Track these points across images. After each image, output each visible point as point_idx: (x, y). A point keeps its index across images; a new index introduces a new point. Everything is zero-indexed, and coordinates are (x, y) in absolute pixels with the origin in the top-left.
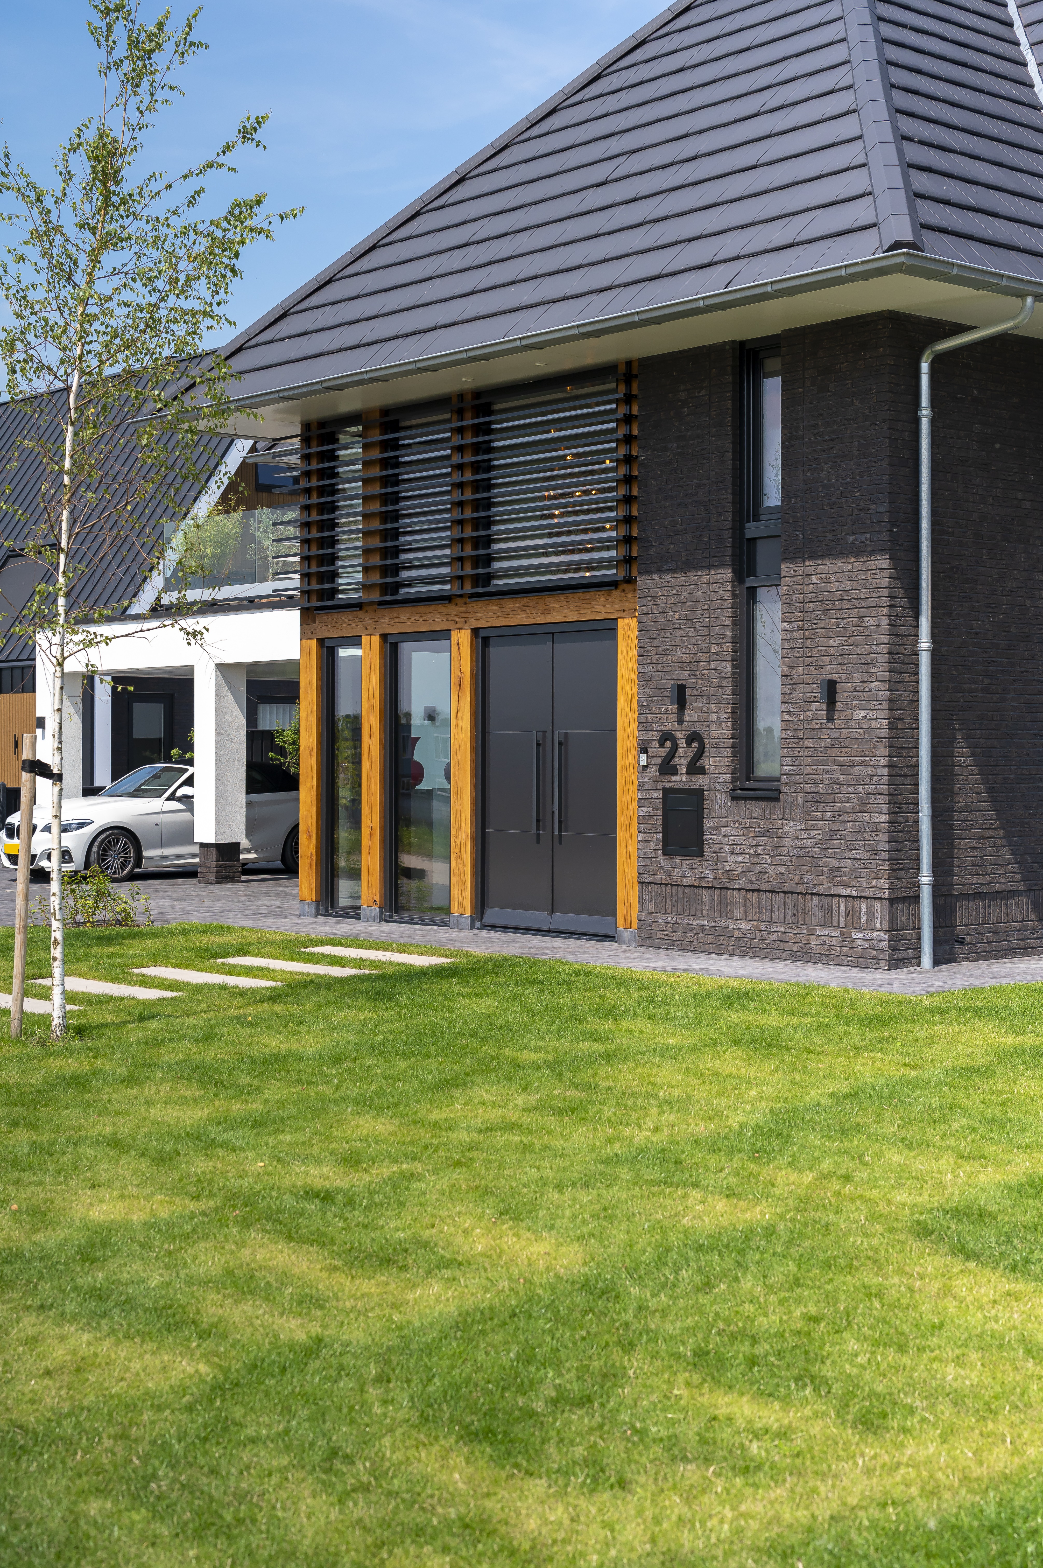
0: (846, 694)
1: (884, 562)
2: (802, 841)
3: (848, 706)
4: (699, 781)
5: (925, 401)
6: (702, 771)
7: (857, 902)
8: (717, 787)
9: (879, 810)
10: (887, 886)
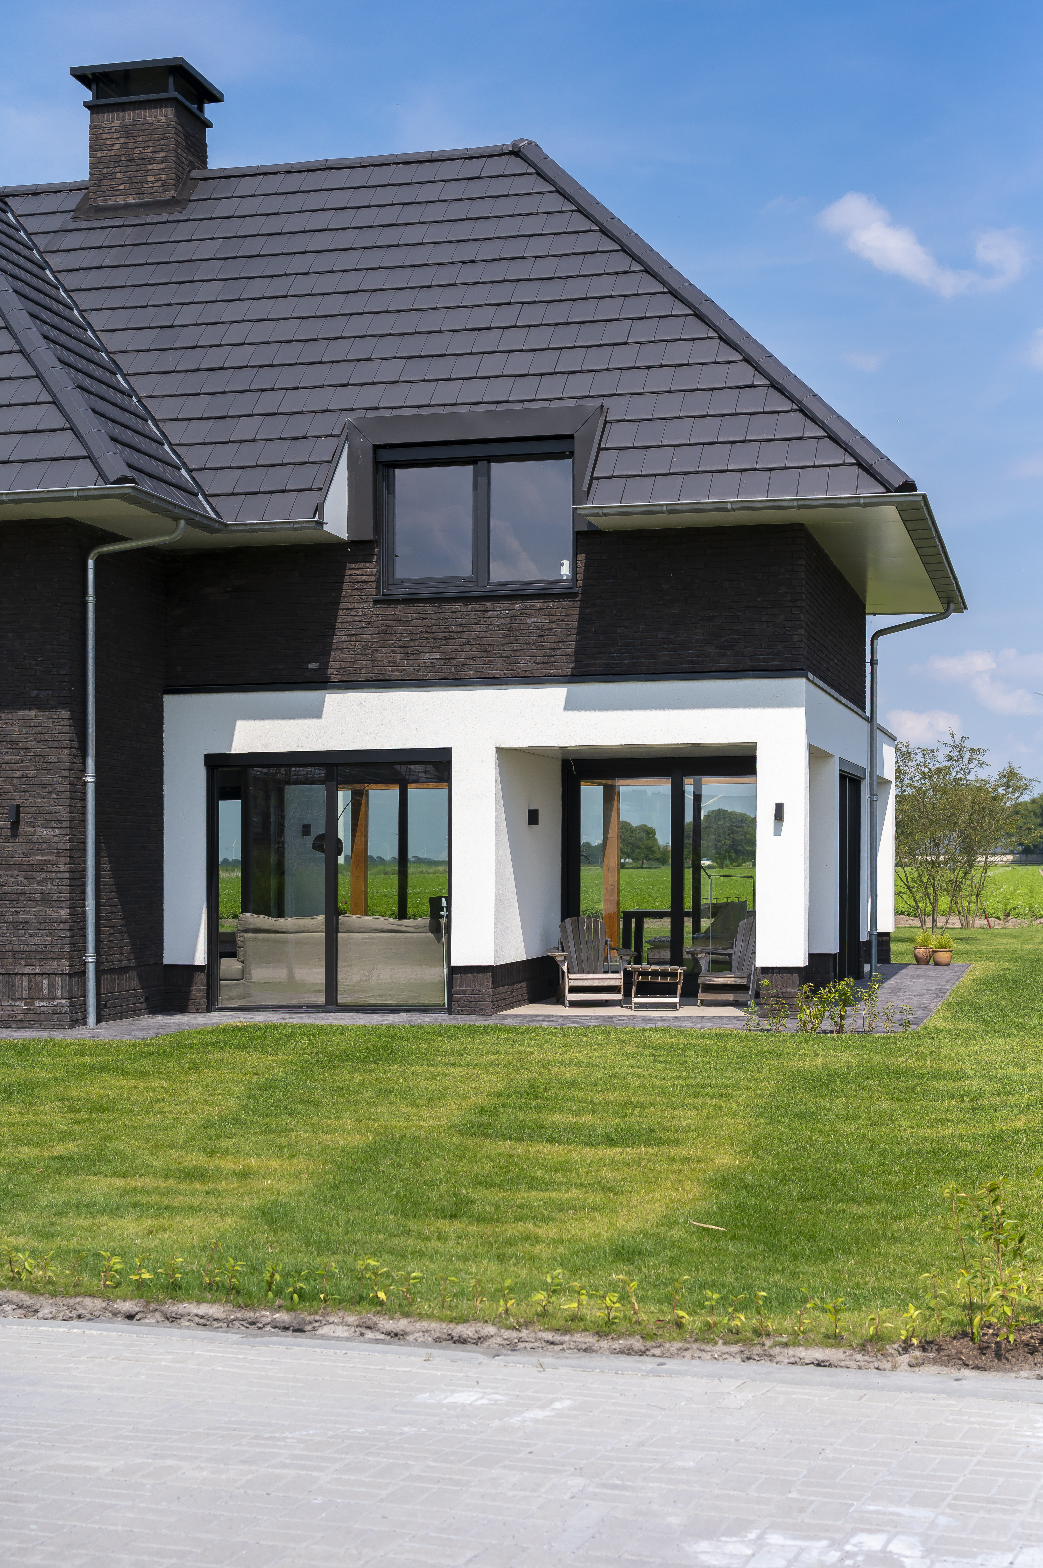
0: (29, 816)
1: (65, 714)
3: (31, 824)
5: (91, 590)
7: (39, 978)
9: (60, 906)
10: (68, 964)
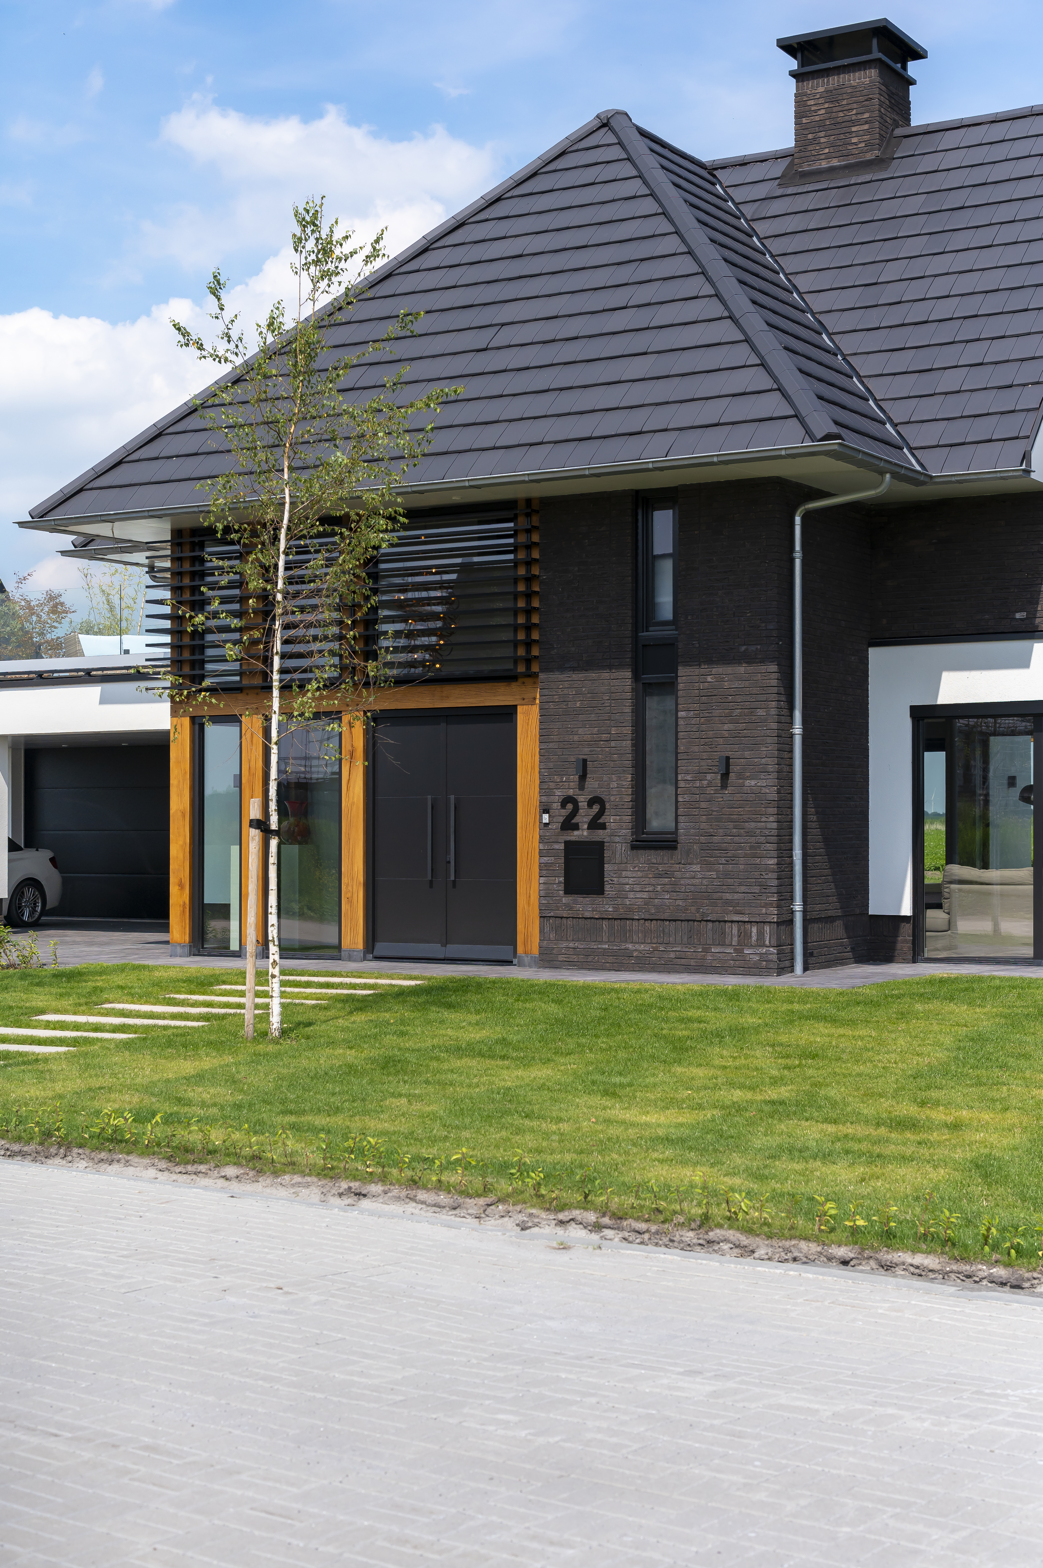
0: (738, 767)
1: (773, 668)
2: (697, 881)
3: (740, 776)
4: (599, 835)
5: (798, 547)
6: (603, 827)
7: (748, 926)
8: (617, 839)
9: (768, 855)
10: (776, 912)
